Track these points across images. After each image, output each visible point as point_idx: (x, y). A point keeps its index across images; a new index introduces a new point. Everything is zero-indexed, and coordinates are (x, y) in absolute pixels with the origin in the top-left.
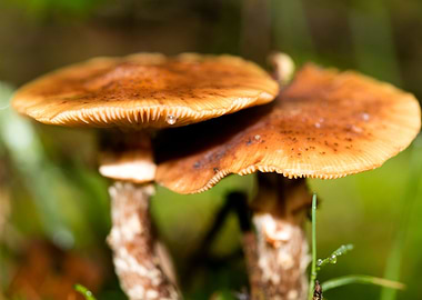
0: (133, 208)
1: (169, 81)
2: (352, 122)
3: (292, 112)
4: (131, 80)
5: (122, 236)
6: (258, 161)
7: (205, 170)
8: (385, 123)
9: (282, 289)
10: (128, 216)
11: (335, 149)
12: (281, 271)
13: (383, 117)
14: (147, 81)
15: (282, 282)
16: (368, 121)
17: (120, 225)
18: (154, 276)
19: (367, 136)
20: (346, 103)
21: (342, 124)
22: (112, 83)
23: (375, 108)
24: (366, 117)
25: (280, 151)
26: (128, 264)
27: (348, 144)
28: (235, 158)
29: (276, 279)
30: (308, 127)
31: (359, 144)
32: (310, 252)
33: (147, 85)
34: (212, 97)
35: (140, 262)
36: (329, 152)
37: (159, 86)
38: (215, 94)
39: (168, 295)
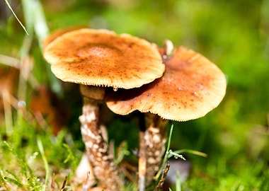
1: (116, 62)
2: (194, 89)
5: (86, 120)
6: (150, 108)
8: (210, 91)
9: (153, 150)
10: (90, 112)
12: (154, 143)
13: (209, 88)
14: (107, 60)
15: (153, 147)
16: (202, 90)
17: (86, 115)
18: (98, 138)
19: (200, 99)
20: (194, 76)
21: (190, 89)
23: (206, 81)
24: (202, 87)
25: (161, 105)
26: (87, 132)
27: (191, 103)
28: (141, 103)
29: (151, 146)
30: (175, 90)
31: (197, 103)
34: (134, 78)
35: (93, 132)
36: (182, 107)
37: (112, 64)
38: (136, 76)
39: (103, 147)
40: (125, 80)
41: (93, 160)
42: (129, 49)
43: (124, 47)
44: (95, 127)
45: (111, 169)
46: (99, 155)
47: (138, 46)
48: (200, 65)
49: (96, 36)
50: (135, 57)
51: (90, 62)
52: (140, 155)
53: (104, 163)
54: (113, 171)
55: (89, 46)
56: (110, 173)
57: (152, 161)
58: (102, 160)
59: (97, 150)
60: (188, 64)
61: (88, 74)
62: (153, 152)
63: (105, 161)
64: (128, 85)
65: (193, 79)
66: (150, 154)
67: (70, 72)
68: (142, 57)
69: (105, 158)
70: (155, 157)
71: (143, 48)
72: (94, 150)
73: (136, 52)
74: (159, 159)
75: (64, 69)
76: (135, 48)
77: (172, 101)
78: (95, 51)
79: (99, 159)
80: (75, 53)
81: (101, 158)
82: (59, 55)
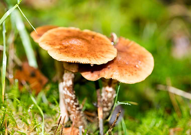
0: (71, 78)
1: (88, 48)
2: (136, 63)
4: (78, 46)
5: (66, 85)
10: (69, 80)
12: (108, 98)
13: (144, 62)
14: (82, 47)
15: (108, 101)
17: (66, 82)
18: (73, 96)
19: (140, 69)
20: (133, 55)
21: (133, 64)
23: (141, 58)
24: (140, 62)
26: (67, 92)
29: (106, 100)
30: (124, 64)
31: (138, 72)
32: (116, 93)
34: (102, 57)
35: (70, 92)
36: (131, 75)
37: (86, 49)
38: (102, 56)
39: (76, 102)
40: (97, 59)
41: (70, 110)
42: (93, 39)
43: (89, 38)
44: (71, 89)
45: (81, 115)
46: (74, 107)
47: (98, 37)
48: (135, 48)
49: (69, 31)
50: (98, 44)
51: (72, 48)
52: (98, 106)
53: (77, 112)
54: (82, 117)
55: (68, 38)
56: (80, 118)
57: (106, 109)
59: (73, 104)
60: (128, 48)
61: (74, 56)
62: (107, 104)
63: (78, 110)
64: (100, 62)
65: (133, 57)
66: (105, 105)
67: (61, 55)
68: (102, 44)
69: (78, 109)
70: (107, 107)
71: (100, 38)
72: (71, 104)
73: (97, 41)
74: (110, 108)
75: (57, 53)
76: (96, 38)
78: (73, 41)
79: (74, 110)
80: (60, 42)
81: (75, 109)
82: (50, 44)
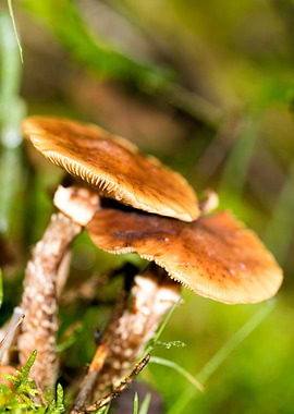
0: (60, 236)
1: (131, 169)
2: (232, 265)
3: (199, 236)
4: (108, 155)
5: (43, 249)
6: (157, 255)
7: (121, 240)
8: (254, 279)
9: (125, 345)
10: (54, 239)
11: (211, 276)
12: (130, 333)
13: (254, 274)
14: (119, 162)
15: (127, 340)
16: (243, 271)
17: (46, 242)
18: (48, 288)
19: (236, 281)
20: (236, 250)
21: (225, 262)
22: (95, 149)
23: (253, 264)
24: (243, 266)
25: (176, 258)
26: (36, 270)
27: (221, 278)
28: (144, 244)
29: (125, 336)
30: (203, 252)
31: (230, 284)
32: (157, 331)
33: (116, 165)
35: (44, 272)
36: (206, 275)
37: (124, 169)
38: (156, 197)
39: (49, 305)
40: (138, 191)
42: (155, 170)
44: (51, 266)
46: (39, 314)
51: (93, 153)
53: (41, 332)
54: (48, 352)
58: (40, 324)
59: (40, 305)
62: (123, 348)
63: (44, 328)
65: (234, 253)
68: (171, 187)
69: (46, 323)
72: (34, 304)
77: (194, 262)
79: (36, 322)
81: (40, 321)
82: (48, 130)
